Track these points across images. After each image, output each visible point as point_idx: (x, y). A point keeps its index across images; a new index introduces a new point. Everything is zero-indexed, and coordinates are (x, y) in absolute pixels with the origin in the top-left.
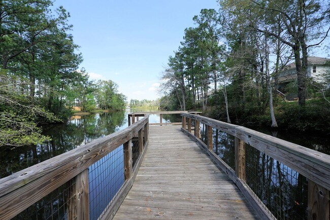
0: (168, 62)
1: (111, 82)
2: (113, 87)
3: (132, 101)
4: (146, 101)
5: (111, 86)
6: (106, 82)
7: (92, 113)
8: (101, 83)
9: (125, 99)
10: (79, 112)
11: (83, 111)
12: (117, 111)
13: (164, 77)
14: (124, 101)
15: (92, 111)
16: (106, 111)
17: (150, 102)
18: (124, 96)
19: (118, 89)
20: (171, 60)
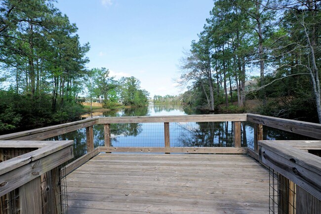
0: (191, 48)
1: (133, 78)
2: (135, 83)
3: (155, 96)
4: (169, 96)
5: (133, 82)
6: (129, 79)
7: (112, 110)
8: (125, 80)
9: (148, 95)
10: (100, 108)
11: (104, 107)
12: (140, 106)
13: (186, 67)
14: (147, 96)
15: (113, 108)
16: (129, 107)
17: (173, 97)
18: (147, 92)
19: (140, 85)
20: (194, 45)
